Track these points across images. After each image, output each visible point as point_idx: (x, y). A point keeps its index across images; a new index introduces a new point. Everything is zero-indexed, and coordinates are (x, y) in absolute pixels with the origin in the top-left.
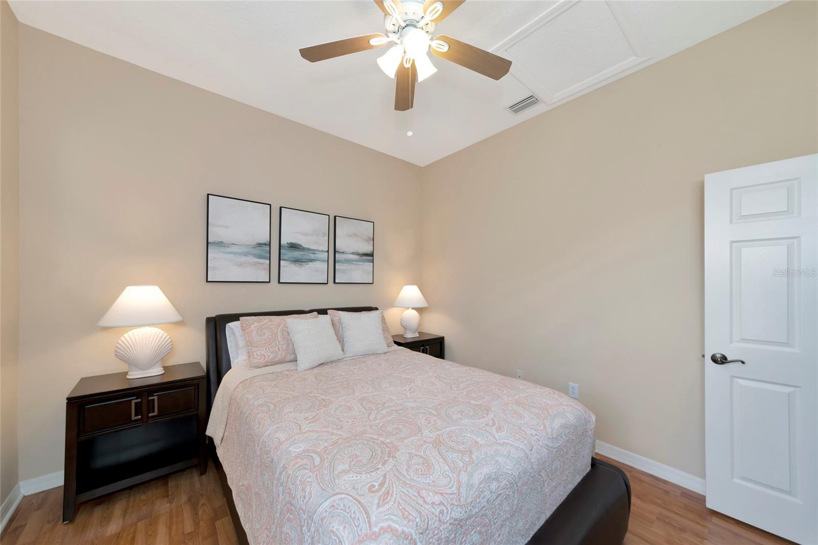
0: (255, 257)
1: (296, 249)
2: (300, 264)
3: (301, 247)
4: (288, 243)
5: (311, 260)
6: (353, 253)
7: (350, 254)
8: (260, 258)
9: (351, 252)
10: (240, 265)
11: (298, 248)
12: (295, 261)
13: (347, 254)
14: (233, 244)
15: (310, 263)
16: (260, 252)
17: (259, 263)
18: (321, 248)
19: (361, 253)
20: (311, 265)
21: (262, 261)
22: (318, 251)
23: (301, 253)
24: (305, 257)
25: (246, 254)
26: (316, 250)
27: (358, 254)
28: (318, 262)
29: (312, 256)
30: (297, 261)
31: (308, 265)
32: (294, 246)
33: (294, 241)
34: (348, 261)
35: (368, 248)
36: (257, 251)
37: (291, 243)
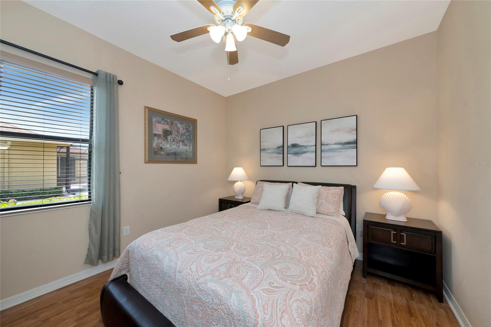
0: (277, 154)
1: (296, 147)
2: (298, 155)
3: (299, 146)
4: (291, 144)
5: (304, 152)
6: (336, 144)
7: (333, 144)
8: (279, 154)
9: (334, 143)
10: (271, 158)
11: (297, 146)
12: (295, 154)
13: (330, 145)
14: (269, 149)
15: (304, 154)
16: (279, 151)
17: (278, 156)
18: (310, 144)
19: (344, 142)
20: (304, 155)
21: (279, 155)
22: (309, 146)
23: (298, 149)
24: (301, 151)
25: (273, 153)
26: (307, 146)
27: (340, 144)
28: (308, 153)
29: (305, 150)
30: (296, 154)
31: (302, 156)
32: (294, 145)
33: (294, 143)
34: (331, 150)
35: (352, 137)
36: (278, 151)
37: (293, 144)
